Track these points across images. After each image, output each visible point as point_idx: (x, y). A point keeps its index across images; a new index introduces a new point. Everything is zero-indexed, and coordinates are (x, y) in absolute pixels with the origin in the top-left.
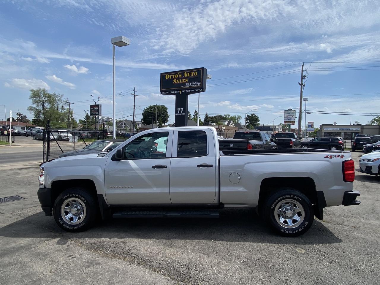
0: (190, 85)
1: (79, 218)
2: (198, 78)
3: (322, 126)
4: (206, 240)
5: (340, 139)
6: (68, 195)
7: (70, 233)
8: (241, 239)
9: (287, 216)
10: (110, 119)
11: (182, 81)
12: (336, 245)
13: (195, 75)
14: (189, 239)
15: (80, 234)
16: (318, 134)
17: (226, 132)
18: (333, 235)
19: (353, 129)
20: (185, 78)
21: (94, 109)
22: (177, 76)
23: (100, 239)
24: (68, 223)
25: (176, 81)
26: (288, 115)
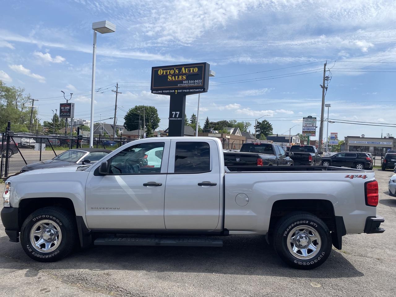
0: (188, 83)
1: (53, 245)
2: (198, 74)
3: (347, 138)
4: (206, 272)
5: (369, 155)
6: (40, 217)
7: (40, 263)
8: (247, 271)
9: (301, 245)
10: (83, 121)
11: (178, 78)
12: (356, 279)
13: (195, 71)
14: (186, 271)
15: (53, 264)
16: (342, 148)
17: (231, 142)
18: (353, 268)
19: (384, 143)
20: (183, 74)
21: (64, 109)
22: (172, 72)
23: (78, 270)
24: (39, 251)
25: (172, 77)
26: (308, 124)
